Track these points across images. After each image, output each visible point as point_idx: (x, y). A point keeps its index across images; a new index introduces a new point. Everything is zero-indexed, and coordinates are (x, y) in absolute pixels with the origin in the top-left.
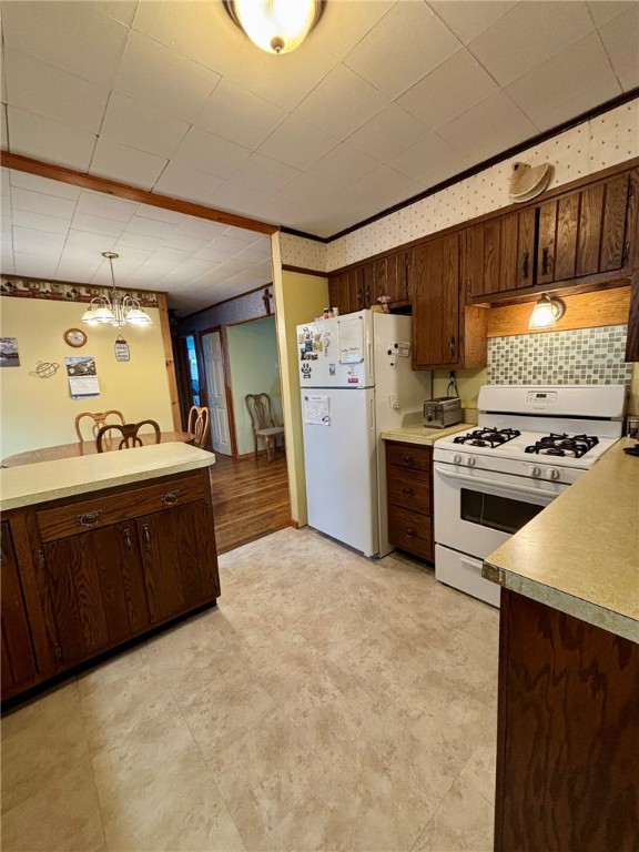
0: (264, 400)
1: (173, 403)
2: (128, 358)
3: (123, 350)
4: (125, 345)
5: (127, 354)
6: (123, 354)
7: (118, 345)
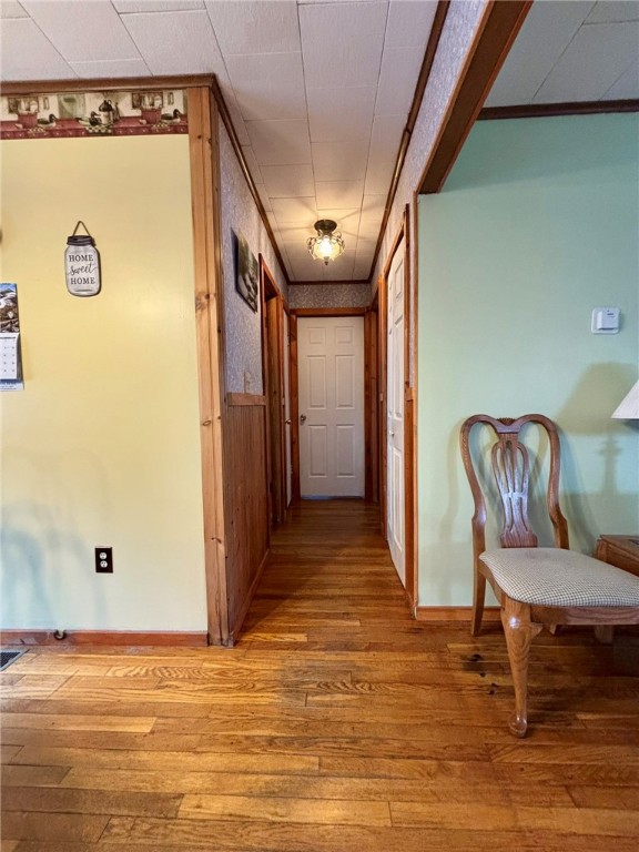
0: (533, 438)
1: (206, 424)
2: (95, 287)
3: (84, 264)
4: (90, 247)
5: (94, 275)
6: (83, 275)
7: (72, 248)
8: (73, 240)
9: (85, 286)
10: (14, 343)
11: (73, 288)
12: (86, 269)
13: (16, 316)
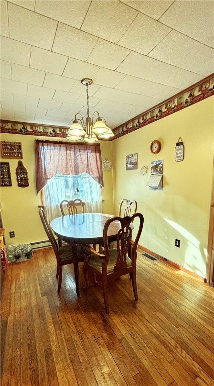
1: (213, 206)
2: (182, 158)
3: (180, 151)
4: (182, 146)
5: (182, 154)
6: (179, 155)
7: (177, 147)
8: (178, 144)
9: (179, 158)
10: (161, 177)
11: (176, 159)
12: (180, 153)
13: (163, 169)
